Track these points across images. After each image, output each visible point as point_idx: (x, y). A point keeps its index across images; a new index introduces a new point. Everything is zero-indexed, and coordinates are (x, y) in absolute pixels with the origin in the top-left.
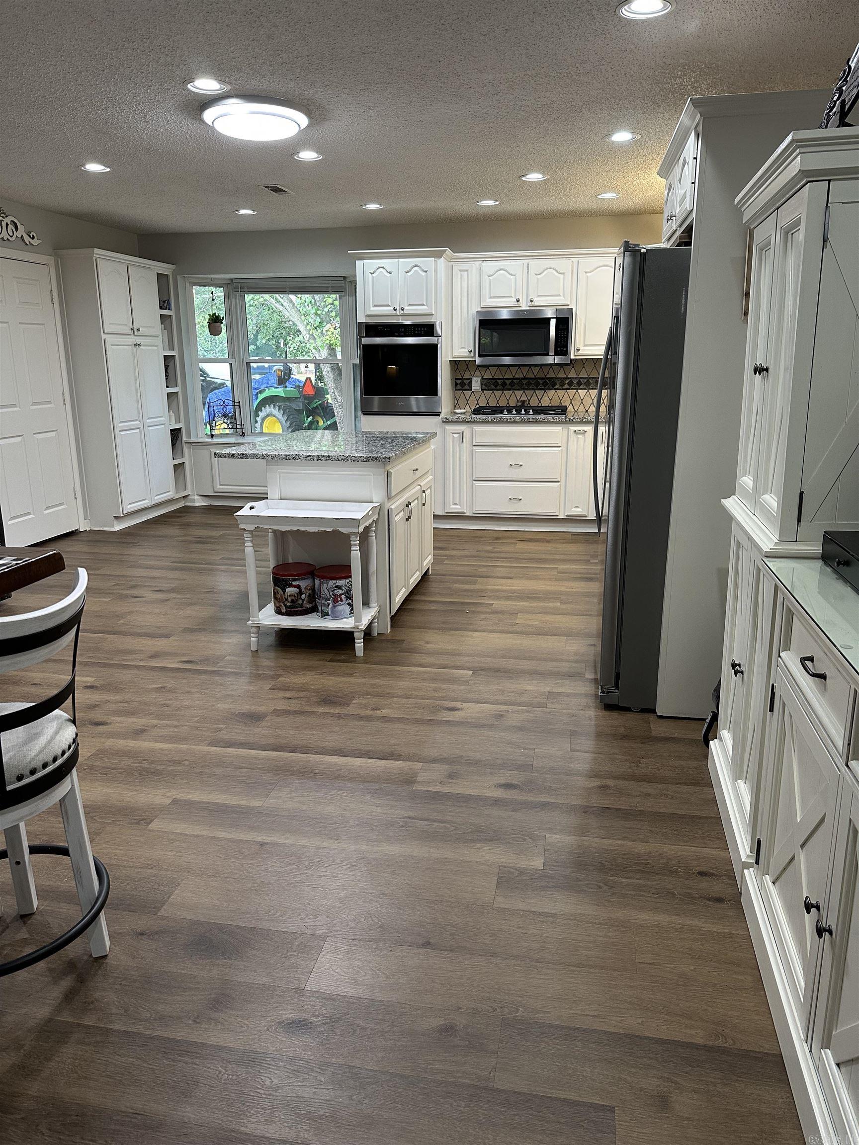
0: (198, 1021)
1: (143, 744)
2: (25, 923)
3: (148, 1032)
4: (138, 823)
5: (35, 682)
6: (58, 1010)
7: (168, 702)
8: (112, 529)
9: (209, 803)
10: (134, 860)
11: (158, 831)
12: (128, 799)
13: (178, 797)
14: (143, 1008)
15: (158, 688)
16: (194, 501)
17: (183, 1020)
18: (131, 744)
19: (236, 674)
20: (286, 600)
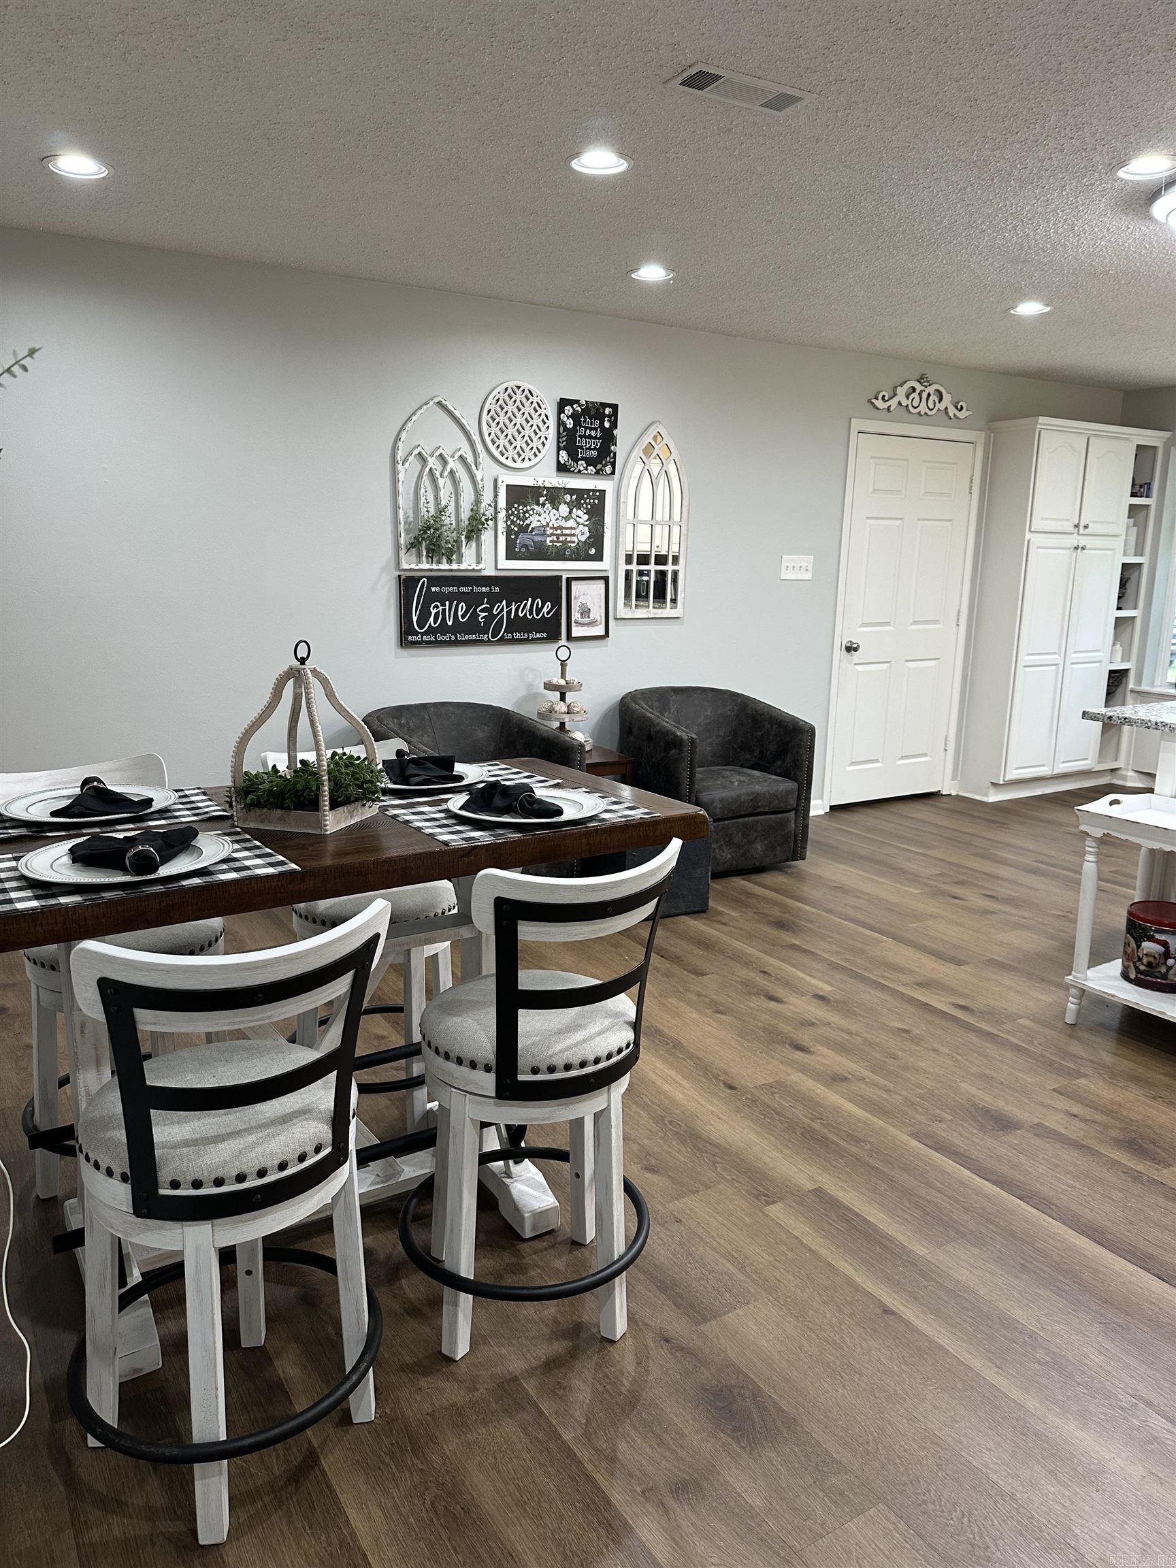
0: (647, 1494)
1: (832, 1097)
2: (570, 1252)
3: (589, 1467)
4: (757, 1197)
5: (766, 970)
6: (531, 1372)
7: (900, 1053)
8: (984, 799)
9: (857, 1214)
10: (722, 1242)
11: (773, 1220)
12: (767, 1160)
13: (826, 1187)
14: (606, 1434)
15: (899, 1029)
16: (1125, 778)
17: (633, 1481)
18: (819, 1090)
19: (1018, 1049)
20: (1140, 959)
